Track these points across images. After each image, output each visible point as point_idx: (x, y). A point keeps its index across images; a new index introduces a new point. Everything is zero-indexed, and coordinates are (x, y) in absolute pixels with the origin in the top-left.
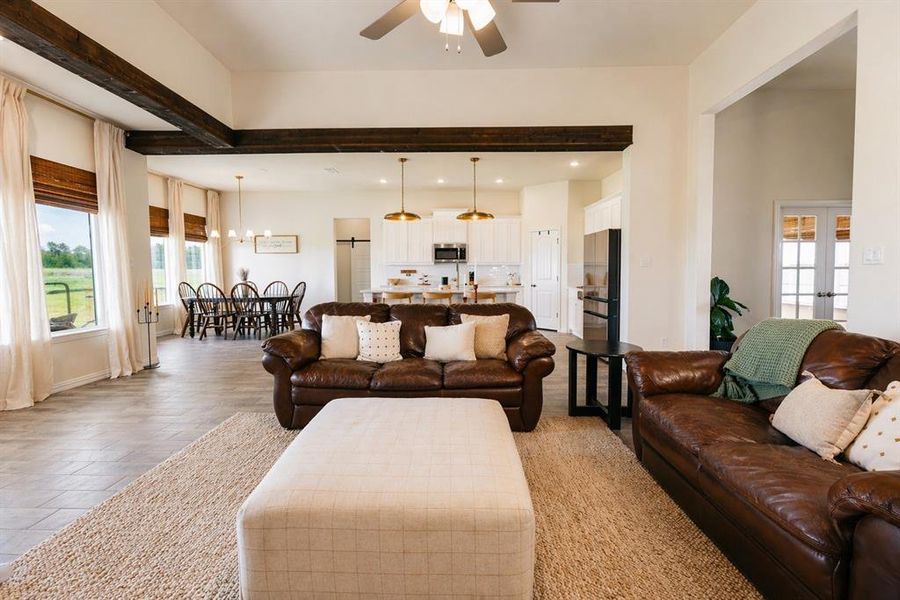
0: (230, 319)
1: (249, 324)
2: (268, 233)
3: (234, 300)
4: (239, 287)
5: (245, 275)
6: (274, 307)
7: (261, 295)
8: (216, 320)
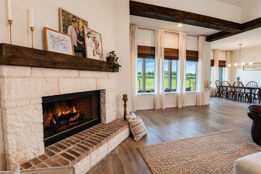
0: (232, 93)
1: (239, 96)
2: (251, 64)
3: (234, 87)
4: (236, 83)
5: (238, 79)
6: (251, 91)
7: (245, 86)
8: (227, 93)
